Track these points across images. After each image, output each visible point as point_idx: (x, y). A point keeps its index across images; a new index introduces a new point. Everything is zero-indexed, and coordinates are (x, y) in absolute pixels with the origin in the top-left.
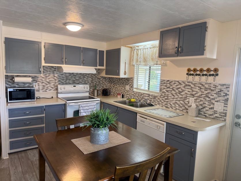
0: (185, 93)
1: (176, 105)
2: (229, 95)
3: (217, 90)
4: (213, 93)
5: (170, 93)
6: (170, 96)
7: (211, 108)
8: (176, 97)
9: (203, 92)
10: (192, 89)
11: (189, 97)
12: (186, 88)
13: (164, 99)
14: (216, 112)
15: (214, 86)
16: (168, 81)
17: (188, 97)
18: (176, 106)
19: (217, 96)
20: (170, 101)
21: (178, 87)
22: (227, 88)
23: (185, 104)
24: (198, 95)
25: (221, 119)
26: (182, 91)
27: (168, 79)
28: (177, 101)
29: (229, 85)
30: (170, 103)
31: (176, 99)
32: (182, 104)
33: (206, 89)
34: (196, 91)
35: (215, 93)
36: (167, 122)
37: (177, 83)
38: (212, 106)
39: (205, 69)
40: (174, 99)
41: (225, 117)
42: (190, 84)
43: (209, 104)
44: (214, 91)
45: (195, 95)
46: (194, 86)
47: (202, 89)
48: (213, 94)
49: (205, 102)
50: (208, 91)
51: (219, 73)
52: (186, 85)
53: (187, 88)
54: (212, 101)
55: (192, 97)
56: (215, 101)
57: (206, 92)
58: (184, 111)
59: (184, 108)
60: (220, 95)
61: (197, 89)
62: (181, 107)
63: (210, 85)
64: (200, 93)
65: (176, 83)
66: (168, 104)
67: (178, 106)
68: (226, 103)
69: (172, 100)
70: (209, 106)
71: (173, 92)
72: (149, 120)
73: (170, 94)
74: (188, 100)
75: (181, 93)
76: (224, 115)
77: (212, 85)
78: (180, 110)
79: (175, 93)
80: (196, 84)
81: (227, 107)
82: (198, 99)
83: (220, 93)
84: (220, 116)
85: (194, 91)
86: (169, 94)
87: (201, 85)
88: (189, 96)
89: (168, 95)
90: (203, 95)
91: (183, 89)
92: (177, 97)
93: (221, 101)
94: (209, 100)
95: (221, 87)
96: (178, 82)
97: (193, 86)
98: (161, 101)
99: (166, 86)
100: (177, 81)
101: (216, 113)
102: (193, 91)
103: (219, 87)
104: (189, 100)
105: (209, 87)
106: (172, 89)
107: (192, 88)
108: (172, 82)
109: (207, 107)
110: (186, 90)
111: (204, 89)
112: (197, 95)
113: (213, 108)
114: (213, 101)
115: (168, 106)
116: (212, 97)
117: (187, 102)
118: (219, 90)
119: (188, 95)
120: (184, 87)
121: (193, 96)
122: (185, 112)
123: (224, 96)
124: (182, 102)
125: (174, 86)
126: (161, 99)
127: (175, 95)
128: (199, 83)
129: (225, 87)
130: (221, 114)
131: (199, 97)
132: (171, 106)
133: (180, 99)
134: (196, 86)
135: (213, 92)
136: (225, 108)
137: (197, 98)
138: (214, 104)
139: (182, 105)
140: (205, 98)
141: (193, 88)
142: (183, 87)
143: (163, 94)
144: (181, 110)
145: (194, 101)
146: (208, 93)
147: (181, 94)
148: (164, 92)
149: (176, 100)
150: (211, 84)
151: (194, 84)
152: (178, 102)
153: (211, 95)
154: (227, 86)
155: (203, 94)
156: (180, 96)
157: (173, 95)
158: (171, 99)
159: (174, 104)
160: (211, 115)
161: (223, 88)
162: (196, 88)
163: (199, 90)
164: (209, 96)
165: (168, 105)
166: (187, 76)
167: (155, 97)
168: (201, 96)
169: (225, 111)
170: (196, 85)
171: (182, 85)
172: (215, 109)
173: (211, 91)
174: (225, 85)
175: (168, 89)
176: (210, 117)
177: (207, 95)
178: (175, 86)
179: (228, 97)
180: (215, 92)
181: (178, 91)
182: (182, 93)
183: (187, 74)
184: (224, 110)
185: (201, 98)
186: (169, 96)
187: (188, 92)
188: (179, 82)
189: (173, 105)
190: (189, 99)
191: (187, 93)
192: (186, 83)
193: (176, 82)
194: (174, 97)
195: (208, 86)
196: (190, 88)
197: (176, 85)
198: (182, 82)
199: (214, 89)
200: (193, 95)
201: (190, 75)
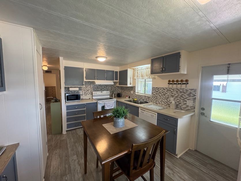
3: (188, 93)
7: (185, 104)
8: (162, 97)
9: (179, 94)
11: (170, 97)
13: (155, 98)
16: (157, 88)
18: (162, 103)
19: (188, 96)
20: (158, 100)
21: (163, 91)
22: (195, 91)
23: (167, 102)
24: (176, 96)
27: (157, 87)
29: (196, 90)
32: (166, 101)
33: (181, 92)
34: (174, 94)
36: (158, 113)
37: (162, 89)
38: (185, 103)
39: (180, 80)
42: (171, 89)
43: (183, 101)
44: (186, 93)
47: (178, 92)
48: (185, 95)
49: (181, 100)
50: (182, 94)
51: (189, 82)
52: (168, 90)
53: (169, 92)
54: (185, 99)
57: (181, 94)
60: (190, 96)
63: (183, 90)
64: (177, 95)
66: (157, 102)
68: (194, 101)
69: (160, 99)
70: (183, 103)
71: (160, 94)
72: (147, 111)
74: (169, 99)
76: (193, 108)
77: (185, 90)
78: (165, 105)
80: (174, 89)
81: (195, 103)
83: (190, 94)
84: (191, 109)
89: (157, 96)
91: (166, 92)
93: (191, 99)
94: (183, 99)
95: (191, 91)
96: (163, 88)
97: (172, 91)
98: (152, 100)
99: (155, 91)
101: (188, 107)
102: (172, 94)
103: (190, 91)
108: (159, 88)
112: (175, 96)
113: (186, 104)
114: (186, 100)
116: (184, 97)
120: (167, 91)
122: (168, 106)
123: (193, 96)
124: (166, 100)
125: (160, 91)
126: (152, 99)
127: (161, 96)
128: (176, 89)
129: (193, 91)
130: (191, 107)
131: (176, 97)
132: (159, 103)
136: (194, 104)
138: (186, 101)
140: (181, 98)
143: (154, 96)
145: (173, 99)
146: (182, 95)
148: (154, 95)
152: (163, 100)
154: (195, 90)
155: (179, 96)
156: (165, 97)
157: (160, 96)
159: (161, 101)
160: (185, 108)
161: (192, 91)
162: (174, 92)
163: (176, 93)
166: (168, 85)
167: (149, 98)
171: (165, 90)
172: (187, 104)
173: (184, 93)
174: (193, 89)
175: (157, 93)
176: (184, 109)
177: (182, 96)
179: (195, 97)
181: (163, 94)
182: (166, 95)
183: (168, 83)
184: (193, 105)
191: (169, 95)
192: (168, 89)
197: (161, 90)
198: (165, 88)
200: (173, 96)
201: (170, 84)
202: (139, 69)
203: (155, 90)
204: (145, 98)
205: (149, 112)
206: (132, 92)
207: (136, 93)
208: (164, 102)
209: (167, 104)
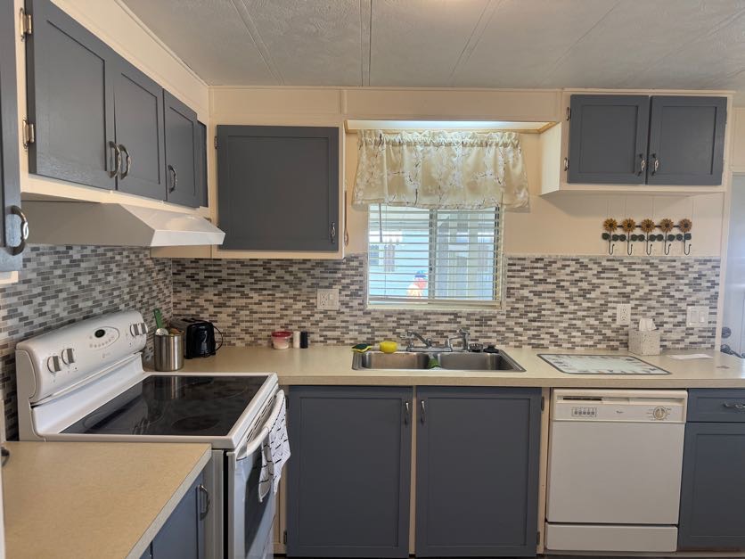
0: (602, 293)
1: (574, 334)
2: (718, 284)
3: (692, 276)
4: (681, 285)
5: (548, 298)
6: (549, 310)
7: (678, 324)
8: (572, 308)
9: (656, 285)
10: (624, 279)
11: (614, 302)
12: (603, 278)
13: (524, 321)
14: (691, 332)
15: (683, 267)
16: (538, 260)
17: (611, 302)
18: (574, 337)
19: (691, 290)
20: (549, 324)
21: (577, 276)
22: (714, 267)
23: (600, 327)
24: (641, 293)
25: (703, 345)
26: (590, 287)
27: (538, 255)
28: (574, 322)
29: (719, 261)
30: (551, 330)
31: (572, 316)
32: (592, 327)
33: (663, 276)
34: (634, 285)
35: (686, 284)
36: (688, 390)
37: (574, 266)
38: (680, 318)
39: (657, 221)
40: (565, 316)
41: (712, 340)
42: (616, 265)
43: (671, 314)
44: (682, 279)
45: (632, 296)
46: (629, 270)
47: (652, 276)
48: (681, 288)
49: (661, 311)
50: (669, 281)
51: (692, 232)
52: (605, 270)
53: (607, 278)
54: (679, 305)
55: (623, 302)
56: (688, 305)
57: (664, 283)
58: (599, 346)
59: (601, 337)
60: (698, 287)
61: (638, 278)
62: (589, 337)
63: (674, 264)
64: (647, 288)
65: (569, 266)
66: (542, 336)
67: (579, 337)
68: (713, 305)
69: (558, 319)
70: (672, 319)
71: (561, 295)
73: (550, 301)
74: (610, 312)
75: (588, 296)
76: (710, 334)
77: (677, 264)
78: (587, 346)
79: (568, 295)
80: (635, 264)
81: (715, 313)
82: (641, 305)
83: (699, 281)
84: (701, 340)
85: (629, 285)
86: (545, 304)
87: (648, 267)
88: (616, 299)
89: (540, 304)
90: (654, 293)
91: (595, 281)
92: (576, 307)
93: (701, 302)
94: (672, 302)
95: (701, 267)
96: (577, 261)
97: (623, 270)
98: (510, 330)
99: (531, 278)
100: (573, 260)
101: (692, 334)
102: (626, 284)
103: (697, 267)
104: (614, 311)
105: (670, 270)
106: (555, 286)
107: (622, 275)
108: (555, 262)
109: (666, 323)
110: (603, 284)
111: (656, 276)
112: (637, 295)
113: (684, 322)
114: (683, 305)
115: (542, 342)
116: (678, 295)
117: (609, 317)
118: (696, 275)
119: (610, 299)
120: (598, 275)
121: (625, 299)
122: (604, 349)
123: (708, 287)
124: (592, 321)
125: (562, 275)
126: (511, 323)
127: (567, 302)
128: (642, 260)
129: (709, 265)
130: (704, 334)
131: (644, 298)
132: (553, 339)
133: (585, 313)
134: (634, 270)
135: (681, 281)
136: (712, 318)
137: (637, 302)
138: (684, 312)
139: (592, 331)
140: (662, 299)
141: (625, 276)
142: (594, 275)
143: (520, 305)
144: (590, 346)
145: (630, 311)
146: (669, 286)
147: (589, 298)
148: (523, 298)
149: (570, 319)
150: (675, 261)
151: (629, 266)
152: (578, 323)
153: (676, 291)
154: (714, 264)
155: (655, 291)
156: (586, 304)
157: (562, 305)
158: (552, 318)
159: (564, 331)
160: (678, 341)
161: (706, 269)
162: (634, 276)
163: (642, 279)
164: (672, 294)
165: (543, 339)
166: (605, 243)
167: (483, 321)
168: (649, 297)
169: (712, 325)
170: (634, 267)
171: (591, 269)
172: (689, 324)
173: (677, 279)
174: (710, 261)
175: (540, 288)
176: (677, 346)
177: (667, 290)
178: (567, 275)
179: (717, 289)
180: (687, 282)
181: (577, 290)
182: (593, 295)
183: (605, 237)
184: (710, 322)
185: (649, 302)
186: (544, 310)
187: (610, 288)
188: (581, 260)
189: (561, 336)
190: (614, 308)
191: (607, 293)
192: (605, 263)
193: (567, 263)
194: (563, 310)
195: (669, 267)
196: (616, 276)
197: (568, 270)
198: (591, 260)
199: (683, 273)
200: (626, 297)
201: (616, 238)
202: (408, 137)
203: (527, 273)
204: (454, 326)
205: (627, 399)
206: (329, 299)
207: (371, 306)
208: (583, 333)
209: (597, 337)
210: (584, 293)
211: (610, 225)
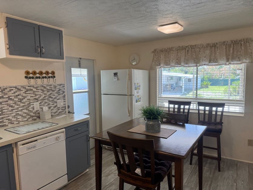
0: (28, 99)
1: (18, 117)
2: (65, 92)
4: (54, 93)
5: (5, 104)
6: (6, 109)
7: (55, 107)
8: (16, 107)
9: (46, 94)
10: (35, 93)
11: (33, 102)
12: (27, 94)
14: (59, 108)
15: (54, 87)
17: (31, 102)
18: (19, 118)
19: (57, 95)
20: (7, 116)
21: (17, 94)
22: (63, 87)
24: (42, 97)
25: (63, 112)
26: (23, 98)
28: (18, 113)
29: (64, 84)
30: (8, 118)
31: (17, 110)
32: (25, 113)
33: (48, 91)
34: (39, 95)
35: (56, 93)
36: (65, 128)
37: (15, 90)
38: (55, 105)
39: (44, 71)
40: (14, 111)
41: (65, 110)
42: (32, 88)
43: (53, 103)
44: (54, 91)
45: (39, 99)
46: (37, 90)
47: (45, 91)
48: (54, 94)
49: (49, 103)
50: (50, 92)
51: (55, 75)
52: (27, 90)
53: (29, 93)
55: (36, 102)
56: (57, 100)
57: (49, 93)
58: (29, 120)
59: (29, 116)
60: (59, 94)
61: (40, 93)
62: (25, 117)
63: (51, 86)
64: (44, 96)
65: (13, 90)
66: (4, 121)
67: (21, 118)
68: (64, 99)
69: (11, 112)
70: (53, 105)
71: (10, 102)
73: (6, 105)
74: (32, 106)
75: (22, 101)
76: (64, 108)
78: (24, 121)
79: (14, 102)
80: (38, 87)
81: (65, 101)
82: (42, 102)
83: (59, 92)
84: (62, 111)
85: (37, 95)
86: (4, 107)
87: (43, 88)
88: (33, 101)
89: (2, 108)
90: (46, 97)
91: (24, 95)
92: (18, 106)
93: (61, 98)
94: (52, 99)
95: (59, 87)
96: (16, 87)
97: (35, 90)
100: (14, 87)
101: (59, 109)
102: (36, 95)
103: (58, 87)
104: (33, 106)
105: (50, 88)
106: (7, 99)
107: (34, 92)
108: (6, 89)
109: (51, 107)
110: (28, 96)
111: (46, 91)
112: (40, 98)
113: (57, 106)
114: (55, 100)
115: (5, 124)
116: (54, 97)
117: (32, 108)
118: (58, 90)
119: (31, 101)
120: (25, 93)
121: (36, 101)
122: (31, 121)
123: (62, 93)
124: (25, 111)
125: (10, 94)
127: (14, 105)
128: (41, 86)
131: (43, 99)
132: (10, 121)
133: (22, 108)
134: (38, 89)
135: (54, 92)
136: (65, 103)
137: (41, 101)
138: (56, 102)
139: (26, 115)
140: (49, 99)
141: (36, 92)
142: (23, 93)
144: (26, 121)
145: (39, 105)
146: (51, 94)
147: (23, 102)
149: (16, 112)
150: (51, 85)
151: (36, 88)
152: (20, 113)
153: (53, 95)
154: (63, 85)
155: (46, 96)
156: (22, 105)
157: (12, 106)
158: (8, 113)
159: (14, 117)
160: (55, 112)
161: (61, 87)
162: (39, 91)
163: (41, 92)
164: (52, 97)
165: (5, 122)
166: (26, 80)
168: (45, 99)
169: (65, 105)
170: (38, 88)
171: (22, 90)
172: (58, 106)
173: (53, 91)
174: (62, 84)
176: (56, 114)
177: (50, 96)
178: (12, 94)
180: (56, 92)
181: (17, 99)
182: (24, 101)
183: (26, 77)
184: (64, 104)
185: (45, 100)
186: (4, 110)
187: (31, 97)
188: (17, 87)
189: (13, 119)
190: (33, 104)
191: (30, 99)
192: (27, 88)
193: (12, 89)
194: (12, 108)
195: (50, 87)
196: (32, 92)
197: (12, 92)
198: (21, 87)
199: (54, 89)
200: (37, 100)
201: (30, 78)
208: (22, 116)
209: (28, 117)
210: (20, 101)
211: (27, 73)
